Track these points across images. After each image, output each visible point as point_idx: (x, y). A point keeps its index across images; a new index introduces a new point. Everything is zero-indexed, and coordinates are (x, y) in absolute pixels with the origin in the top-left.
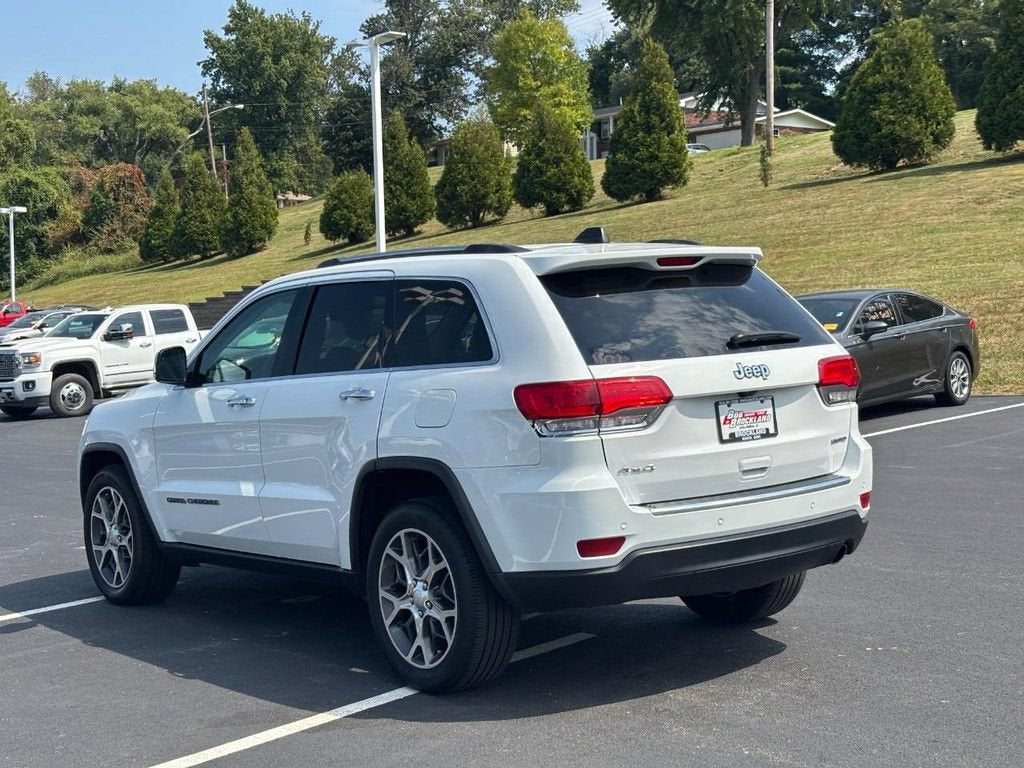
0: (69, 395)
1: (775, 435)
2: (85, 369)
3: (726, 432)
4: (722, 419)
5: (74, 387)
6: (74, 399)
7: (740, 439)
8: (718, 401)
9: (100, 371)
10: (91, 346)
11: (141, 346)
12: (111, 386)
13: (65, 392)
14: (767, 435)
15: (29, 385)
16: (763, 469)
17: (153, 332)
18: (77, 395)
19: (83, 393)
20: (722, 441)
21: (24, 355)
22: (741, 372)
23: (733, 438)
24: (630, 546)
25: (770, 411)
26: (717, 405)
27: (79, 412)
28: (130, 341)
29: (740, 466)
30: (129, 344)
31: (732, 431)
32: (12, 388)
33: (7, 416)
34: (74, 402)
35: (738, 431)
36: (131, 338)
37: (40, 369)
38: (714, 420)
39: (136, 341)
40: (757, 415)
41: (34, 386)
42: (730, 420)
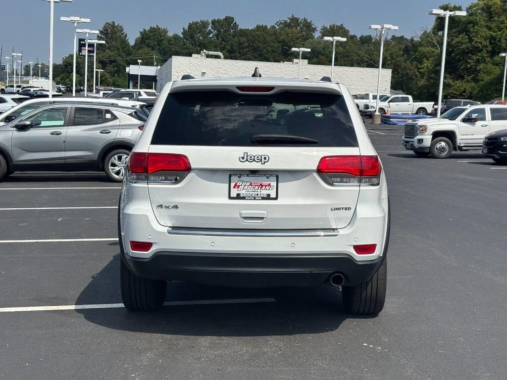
0: (440, 147)
1: (276, 198)
2: (450, 135)
3: (234, 193)
4: (233, 185)
5: (443, 144)
6: (442, 149)
7: (244, 198)
8: (232, 174)
9: (458, 137)
10: (455, 124)
11: (482, 126)
12: (463, 145)
13: (438, 146)
14: (268, 197)
15: (420, 141)
16: (262, 218)
17: (490, 119)
18: (444, 148)
19: (447, 148)
20: (230, 198)
21: (421, 126)
22: (244, 158)
23: (238, 197)
24: (155, 248)
25: (274, 184)
26: (230, 176)
27: (443, 157)
28: (476, 123)
29: (240, 214)
30: (475, 124)
31: (239, 192)
32: (413, 142)
33: (416, 155)
34: (441, 151)
35: (243, 193)
36: (477, 121)
37: (427, 133)
38: (227, 185)
39: (479, 123)
40: (262, 186)
41: (422, 142)
42: (239, 186)
